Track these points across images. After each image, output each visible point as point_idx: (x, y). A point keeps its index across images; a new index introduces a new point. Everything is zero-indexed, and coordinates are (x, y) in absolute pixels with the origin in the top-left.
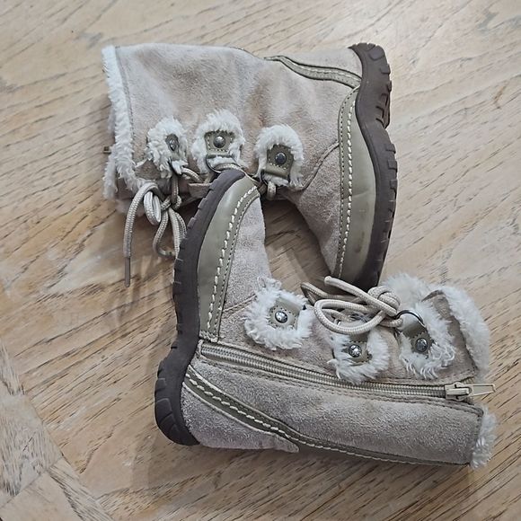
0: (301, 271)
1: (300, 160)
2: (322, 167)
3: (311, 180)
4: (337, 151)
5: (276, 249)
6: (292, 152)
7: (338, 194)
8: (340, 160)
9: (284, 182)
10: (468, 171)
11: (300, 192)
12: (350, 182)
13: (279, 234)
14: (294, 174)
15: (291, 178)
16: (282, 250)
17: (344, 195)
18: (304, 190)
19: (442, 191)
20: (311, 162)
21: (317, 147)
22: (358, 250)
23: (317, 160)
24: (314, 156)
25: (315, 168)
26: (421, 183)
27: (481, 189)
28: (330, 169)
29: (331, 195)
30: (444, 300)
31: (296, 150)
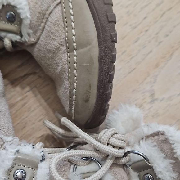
0: (45, 104)
1: (27, 17)
2: (48, 23)
3: (40, 35)
4: (59, 8)
5: (23, 88)
6: (18, 11)
7: (64, 48)
8: (63, 16)
9: (17, 38)
10: (164, 13)
11: (33, 45)
12: (74, 37)
13: (25, 76)
14: (25, 30)
15: (23, 34)
16: (28, 89)
17: (70, 50)
18: (36, 43)
19: (147, 31)
20: (38, 18)
21: (42, 4)
22: (87, 101)
23: (43, 16)
24: (40, 13)
25: (43, 24)
26: (130, 25)
27: (174, 27)
28: (55, 25)
29: (58, 49)
30: (166, 141)
31: (22, 9)
